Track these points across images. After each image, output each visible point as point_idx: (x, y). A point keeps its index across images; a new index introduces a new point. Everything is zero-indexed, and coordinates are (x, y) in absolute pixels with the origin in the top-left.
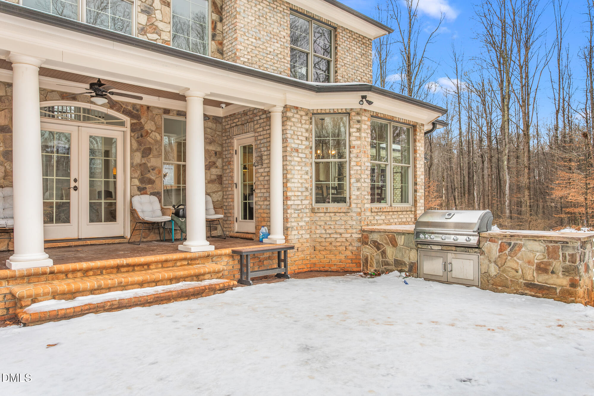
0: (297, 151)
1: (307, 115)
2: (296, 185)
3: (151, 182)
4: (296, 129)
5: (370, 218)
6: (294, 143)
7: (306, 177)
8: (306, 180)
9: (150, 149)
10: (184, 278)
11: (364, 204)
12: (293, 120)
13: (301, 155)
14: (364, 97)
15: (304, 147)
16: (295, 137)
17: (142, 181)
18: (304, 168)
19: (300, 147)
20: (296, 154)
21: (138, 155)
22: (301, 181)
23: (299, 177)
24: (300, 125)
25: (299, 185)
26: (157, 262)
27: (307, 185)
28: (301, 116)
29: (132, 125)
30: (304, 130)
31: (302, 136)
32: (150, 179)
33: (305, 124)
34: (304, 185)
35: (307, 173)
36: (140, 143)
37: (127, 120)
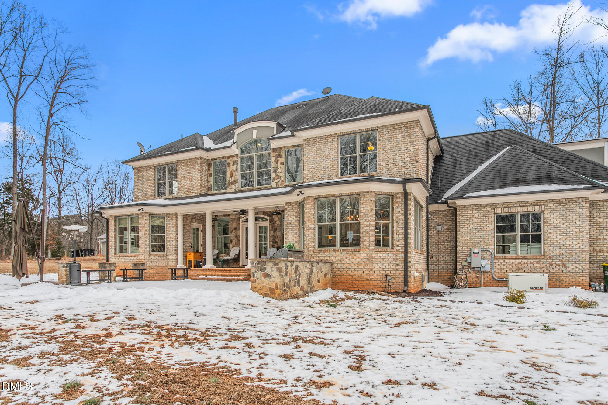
0: (290, 223)
1: (296, 204)
2: (290, 240)
3: (277, 242)
4: (290, 213)
5: (313, 256)
6: (289, 220)
7: (296, 236)
8: (296, 237)
9: (276, 229)
10: (234, 276)
11: (309, 248)
12: (288, 209)
13: (292, 225)
14: (301, 192)
15: (294, 221)
16: (290, 217)
17: (273, 242)
18: (294, 232)
19: (292, 221)
20: (290, 225)
21: (272, 231)
22: (292, 238)
23: (292, 236)
24: (292, 211)
25: (292, 240)
26: (233, 270)
27: (296, 240)
28: (293, 206)
29: (270, 220)
30: (294, 213)
31: (293, 216)
32: (276, 241)
33: (295, 209)
34: (294, 240)
35: (296, 234)
36: (272, 227)
37: (268, 218)
